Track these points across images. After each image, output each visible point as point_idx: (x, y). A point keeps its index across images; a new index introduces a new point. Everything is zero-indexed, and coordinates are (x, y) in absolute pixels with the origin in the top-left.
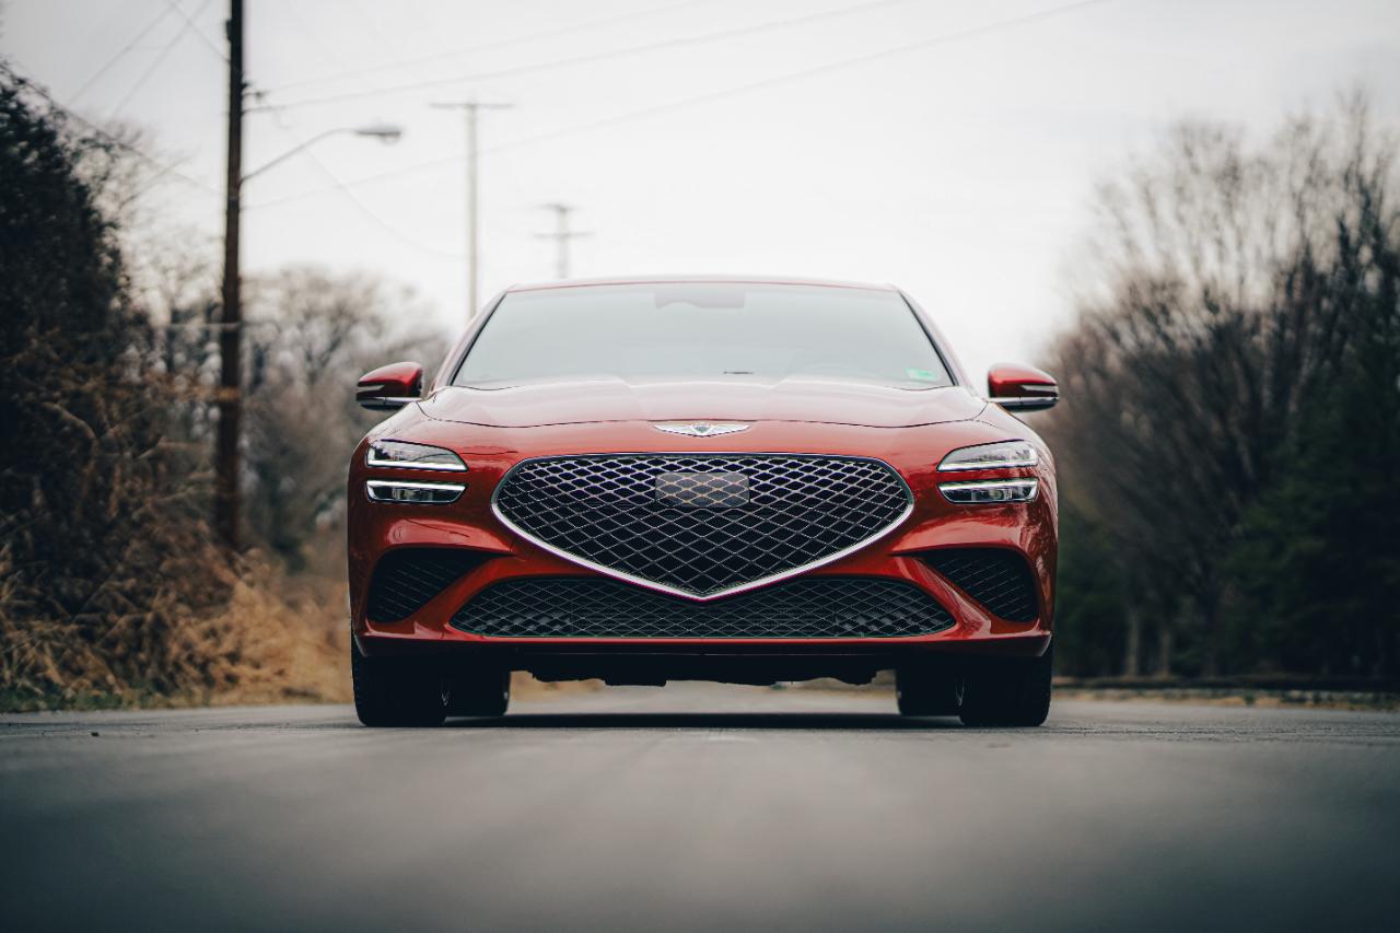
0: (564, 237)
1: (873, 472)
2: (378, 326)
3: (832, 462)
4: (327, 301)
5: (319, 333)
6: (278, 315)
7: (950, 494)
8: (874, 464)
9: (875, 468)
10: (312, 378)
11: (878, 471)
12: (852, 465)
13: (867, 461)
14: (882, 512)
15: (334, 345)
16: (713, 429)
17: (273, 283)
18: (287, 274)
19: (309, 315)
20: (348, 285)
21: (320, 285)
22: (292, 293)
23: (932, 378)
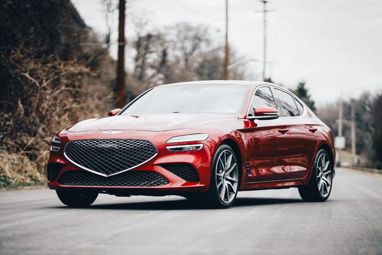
0: (265, 11)
1: (147, 144)
2: (208, 42)
4: (191, 34)
5: (189, 45)
6: (175, 39)
7: (169, 148)
8: (148, 142)
10: (186, 60)
12: (142, 142)
13: (146, 141)
14: (149, 154)
15: (194, 49)
16: (113, 132)
17: (172, 28)
18: (178, 25)
19: (186, 38)
20: (198, 28)
21: (188, 28)
22: (179, 32)
23: (234, 112)
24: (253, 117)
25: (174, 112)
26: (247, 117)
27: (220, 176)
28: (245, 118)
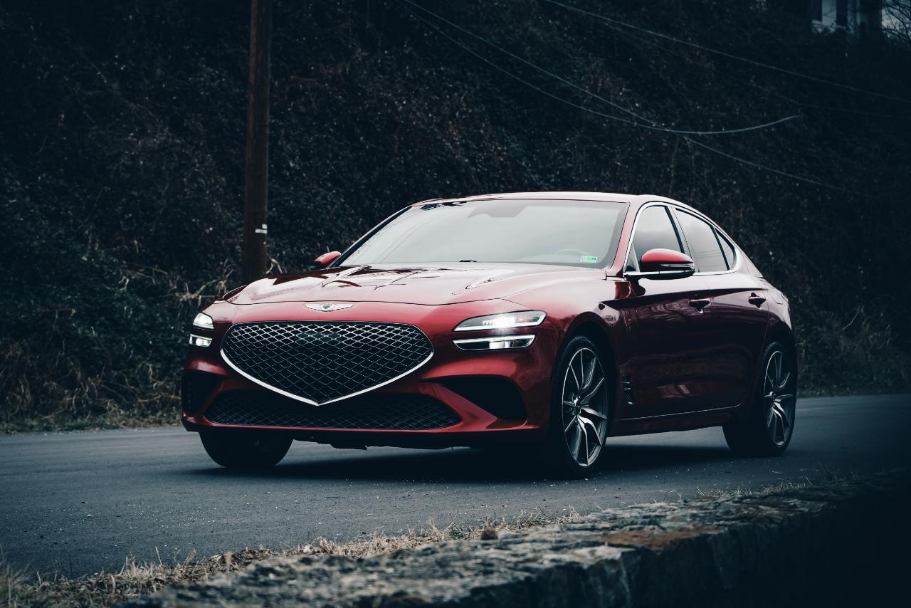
1: (410, 333)
3: (389, 327)
7: (459, 344)
8: (412, 328)
9: (411, 331)
11: (413, 332)
12: (399, 329)
13: (407, 326)
14: (415, 356)
16: (333, 307)
23: (595, 262)
24: (638, 273)
25: (462, 261)
26: (624, 274)
27: (571, 407)
28: (620, 275)
